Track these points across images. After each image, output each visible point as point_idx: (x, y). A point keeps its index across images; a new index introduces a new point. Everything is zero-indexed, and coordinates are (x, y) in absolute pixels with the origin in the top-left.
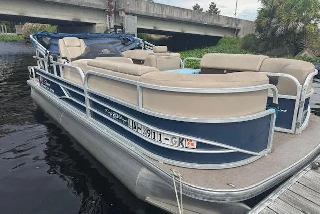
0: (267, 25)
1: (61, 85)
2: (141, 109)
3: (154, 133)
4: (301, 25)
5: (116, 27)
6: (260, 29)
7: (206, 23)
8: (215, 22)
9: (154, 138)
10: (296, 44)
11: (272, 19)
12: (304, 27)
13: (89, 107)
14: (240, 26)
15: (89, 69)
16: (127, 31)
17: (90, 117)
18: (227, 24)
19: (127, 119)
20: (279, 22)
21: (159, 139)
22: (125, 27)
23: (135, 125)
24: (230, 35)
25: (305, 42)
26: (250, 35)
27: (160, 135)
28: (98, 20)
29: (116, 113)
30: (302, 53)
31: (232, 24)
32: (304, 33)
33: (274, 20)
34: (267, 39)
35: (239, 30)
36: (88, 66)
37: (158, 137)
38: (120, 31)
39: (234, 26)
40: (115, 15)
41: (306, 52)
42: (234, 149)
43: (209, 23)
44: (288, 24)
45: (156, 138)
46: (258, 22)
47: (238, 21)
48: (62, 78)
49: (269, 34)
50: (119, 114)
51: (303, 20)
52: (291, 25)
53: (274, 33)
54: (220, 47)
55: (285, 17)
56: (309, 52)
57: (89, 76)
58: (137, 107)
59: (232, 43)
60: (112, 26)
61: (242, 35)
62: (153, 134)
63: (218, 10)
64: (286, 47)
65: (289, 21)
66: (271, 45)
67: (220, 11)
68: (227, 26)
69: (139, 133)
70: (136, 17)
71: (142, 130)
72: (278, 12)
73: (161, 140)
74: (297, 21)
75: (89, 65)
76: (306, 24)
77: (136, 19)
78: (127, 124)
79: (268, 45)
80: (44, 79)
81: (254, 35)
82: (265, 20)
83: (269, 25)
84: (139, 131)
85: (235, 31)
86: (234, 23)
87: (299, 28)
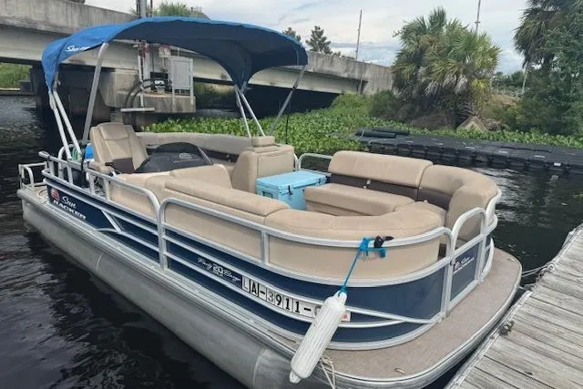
0: (412, 77)
1: (104, 210)
2: (268, 265)
3: (288, 300)
4: (463, 80)
5: (154, 76)
6: (399, 83)
7: (311, 71)
8: (326, 68)
9: (287, 308)
10: (457, 110)
11: (418, 67)
12: (468, 85)
13: (164, 253)
14: (367, 75)
15: (170, 194)
16: (174, 86)
17: (166, 269)
18: (346, 71)
19: (240, 277)
20: (429, 73)
21: (295, 308)
22: (171, 78)
23: (254, 286)
24: (350, 92)
25: (471, 106)
26: (383, 92)
27: (298, 303)
28: (118, 62)
29: (219, 265)
30: (467, 123)
31: (353, 71)
32: (468, 93)
33: (422, 70)
34: (413, 101)
35: (364, 82)
36: (166, 190)
37: (293, 306)
38: (160, 85)
39: (356, 75)
40: (152, 56)
41: (472, 123)
42: (400, 319)
43: (316, 70)
44: (443, 78)
45: (290, 307)
46: (397, 71)
47: (363, 66)
48: (108, 200)
49: (414, 92)
50: (225, 268)
51: (465, 72)
52: (447, 81)
53: (422, 91)
54: (336, 110)
55: (437, 66)
56: (477, 122)
57: (168, 205)
58: (260, 261)
59: (355, 105)
60: (147, 75)
61: (370, 91)
62: (285, 302)
63: (326, 41)
64: (442, 115)
65: (444, 73)
66: (417, 110)
67: (329, 43)
68: (345, 75)
69: (262, 300)
70: (191, 60)
71: (267, 295)
72: (427, 56)
73: (297, 311)
74: (457, 74)
75: (166, 187)
76: (471, 79)
77: (191, 64)
78: (240, 284)
79: (413, 110)
80: (61, 194)
81: (389, 93)
82: (408, 69)
83: (414, 77)
84: (261, 295)
85: (359, 84)
86: (357, 70)
87: (459, 85)
